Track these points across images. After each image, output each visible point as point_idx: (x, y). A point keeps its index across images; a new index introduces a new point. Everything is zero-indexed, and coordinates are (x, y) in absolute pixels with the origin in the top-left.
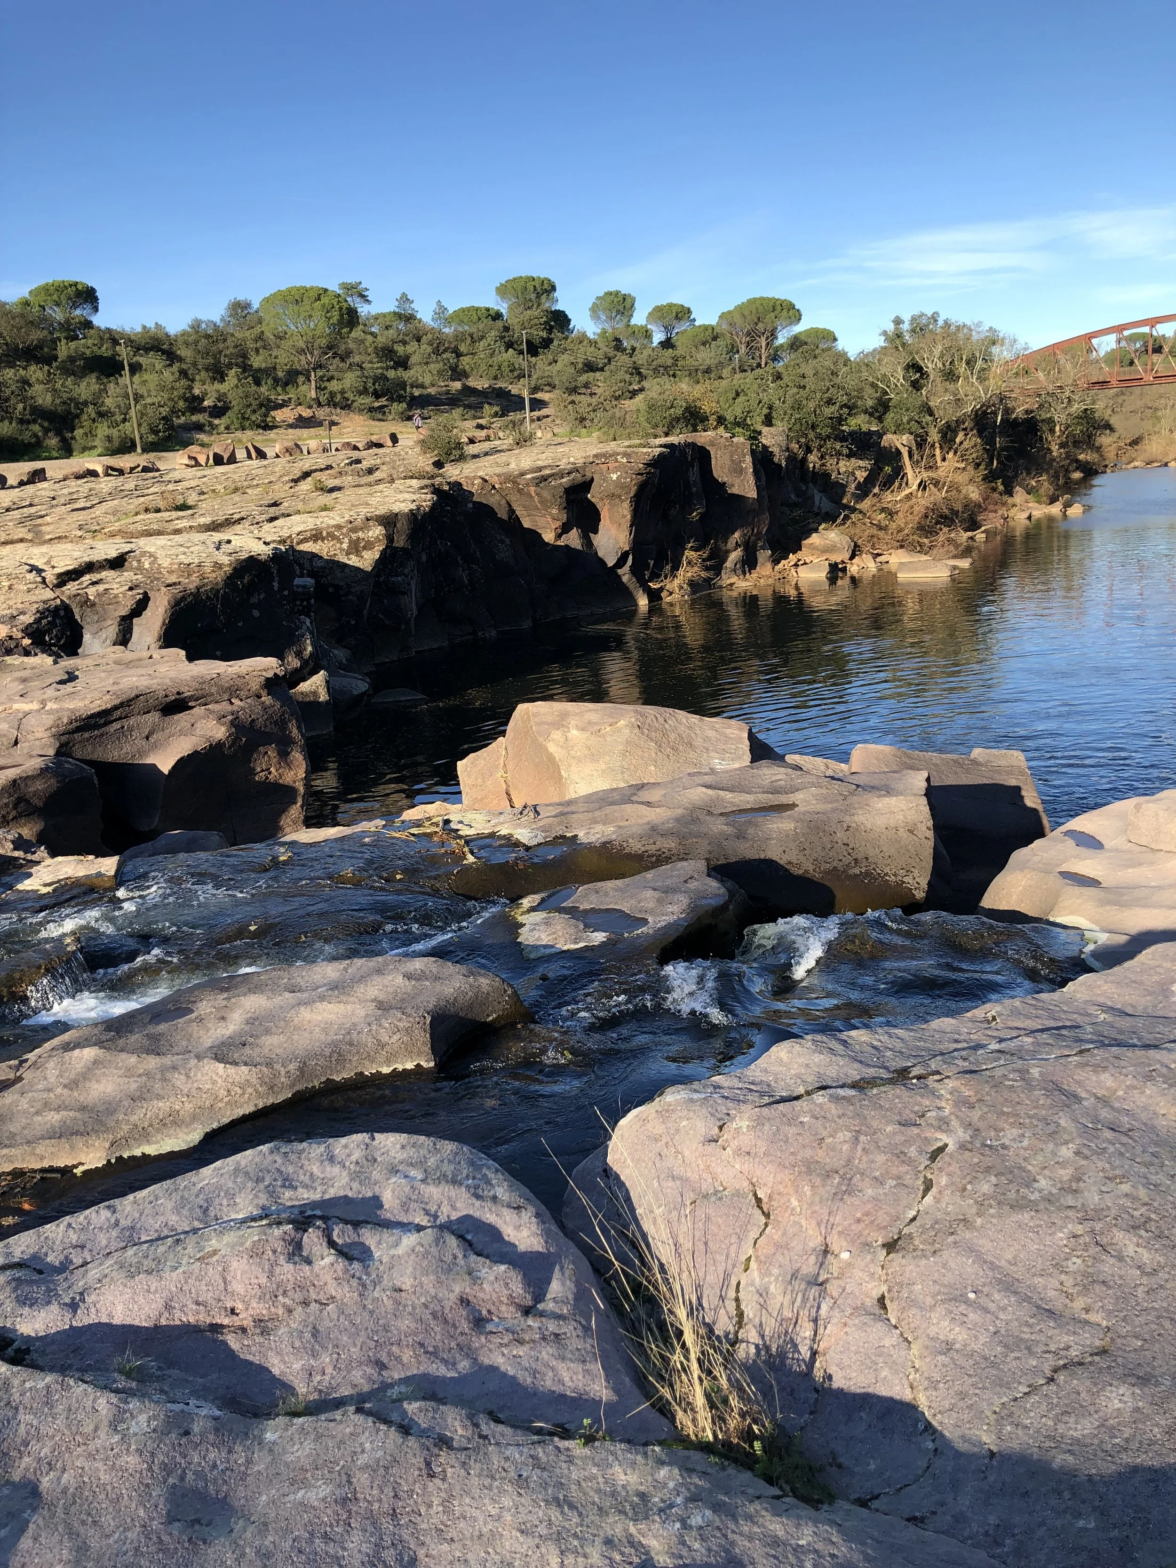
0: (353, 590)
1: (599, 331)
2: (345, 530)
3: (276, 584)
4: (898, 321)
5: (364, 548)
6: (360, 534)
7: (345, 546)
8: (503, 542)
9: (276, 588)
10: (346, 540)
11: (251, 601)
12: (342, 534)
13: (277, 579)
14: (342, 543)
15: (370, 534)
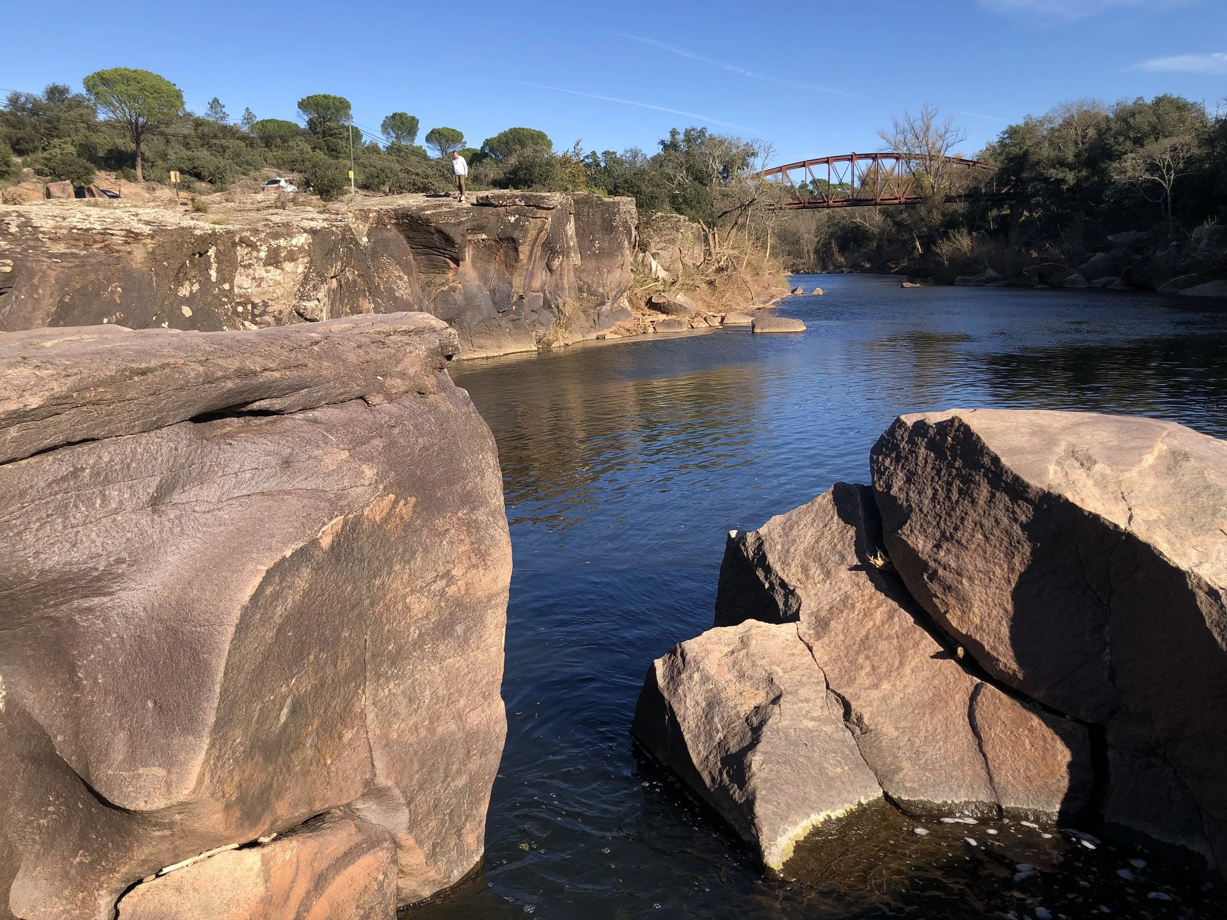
0: (270, 309)
1: (388, 144)
2: (263, 235)
3: (213, 273)
4: (674, 133)
5: (286, 259)
6: (282, 242)
7: (263, 255)
8: (400, 278)
9: (214, 279)
10: (264, 248)
11: (180, 294)
12: (261, 240)
13: (215, 266)
14: (258, 251)
15: (294, 242)
